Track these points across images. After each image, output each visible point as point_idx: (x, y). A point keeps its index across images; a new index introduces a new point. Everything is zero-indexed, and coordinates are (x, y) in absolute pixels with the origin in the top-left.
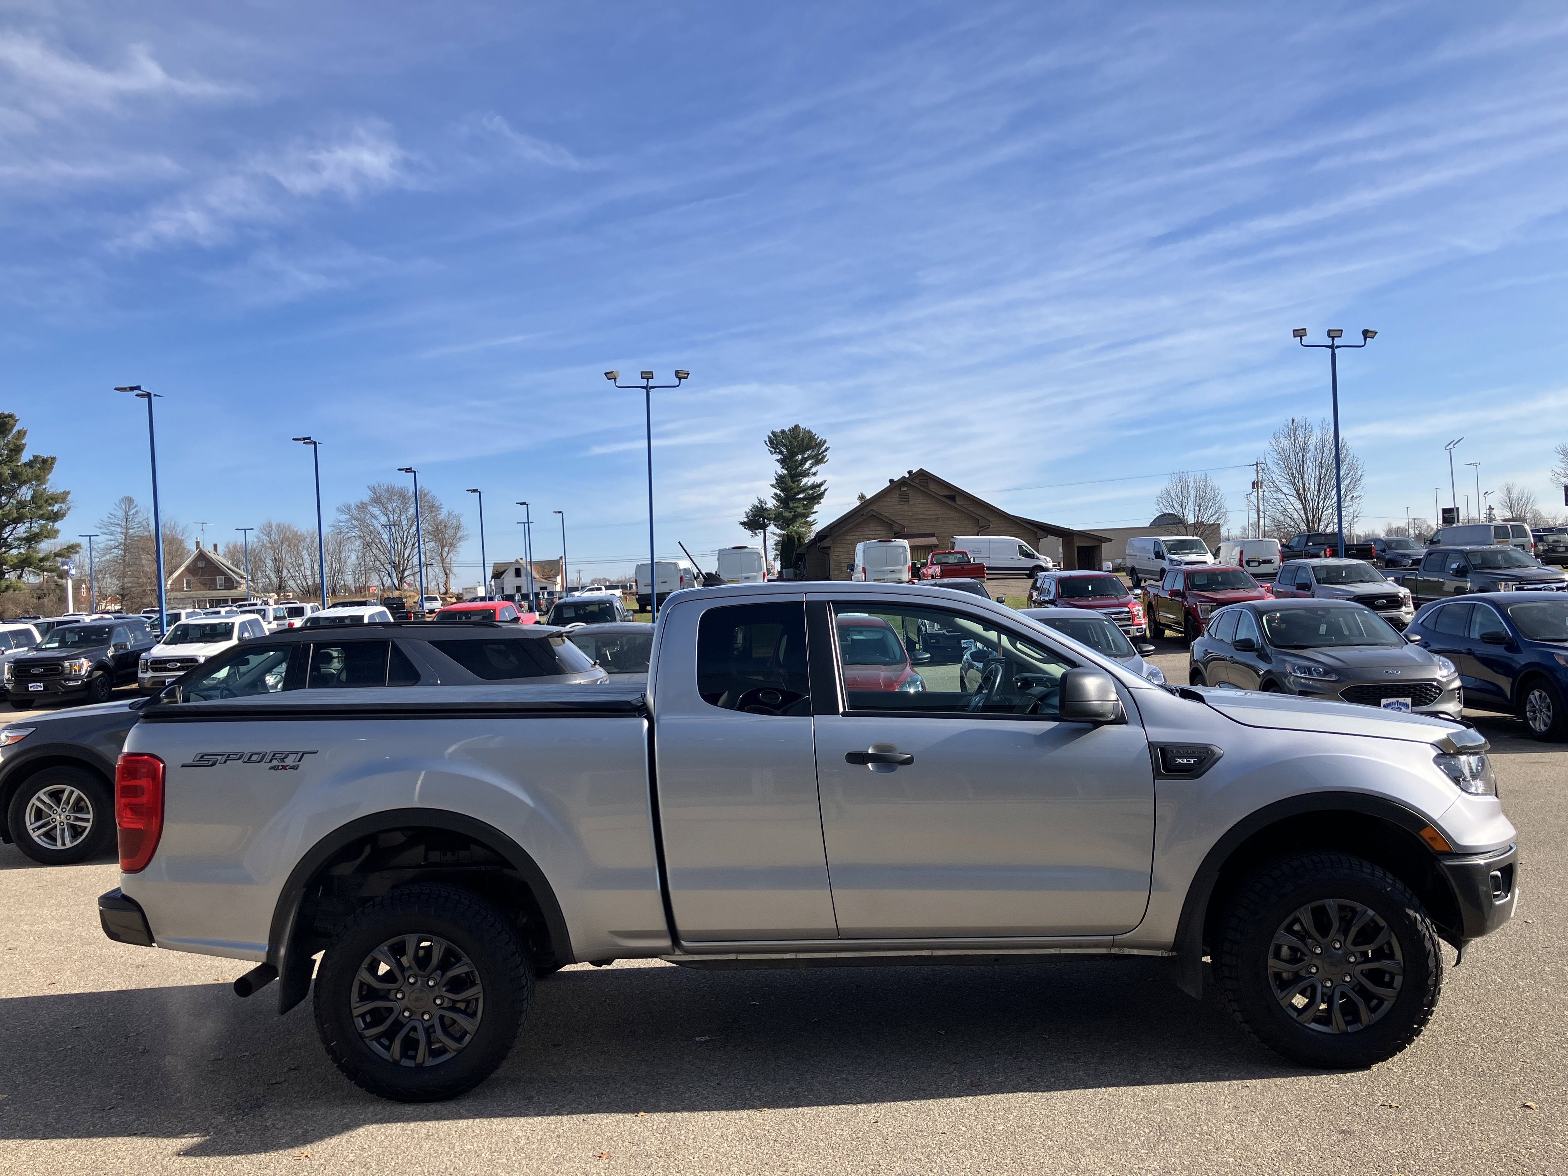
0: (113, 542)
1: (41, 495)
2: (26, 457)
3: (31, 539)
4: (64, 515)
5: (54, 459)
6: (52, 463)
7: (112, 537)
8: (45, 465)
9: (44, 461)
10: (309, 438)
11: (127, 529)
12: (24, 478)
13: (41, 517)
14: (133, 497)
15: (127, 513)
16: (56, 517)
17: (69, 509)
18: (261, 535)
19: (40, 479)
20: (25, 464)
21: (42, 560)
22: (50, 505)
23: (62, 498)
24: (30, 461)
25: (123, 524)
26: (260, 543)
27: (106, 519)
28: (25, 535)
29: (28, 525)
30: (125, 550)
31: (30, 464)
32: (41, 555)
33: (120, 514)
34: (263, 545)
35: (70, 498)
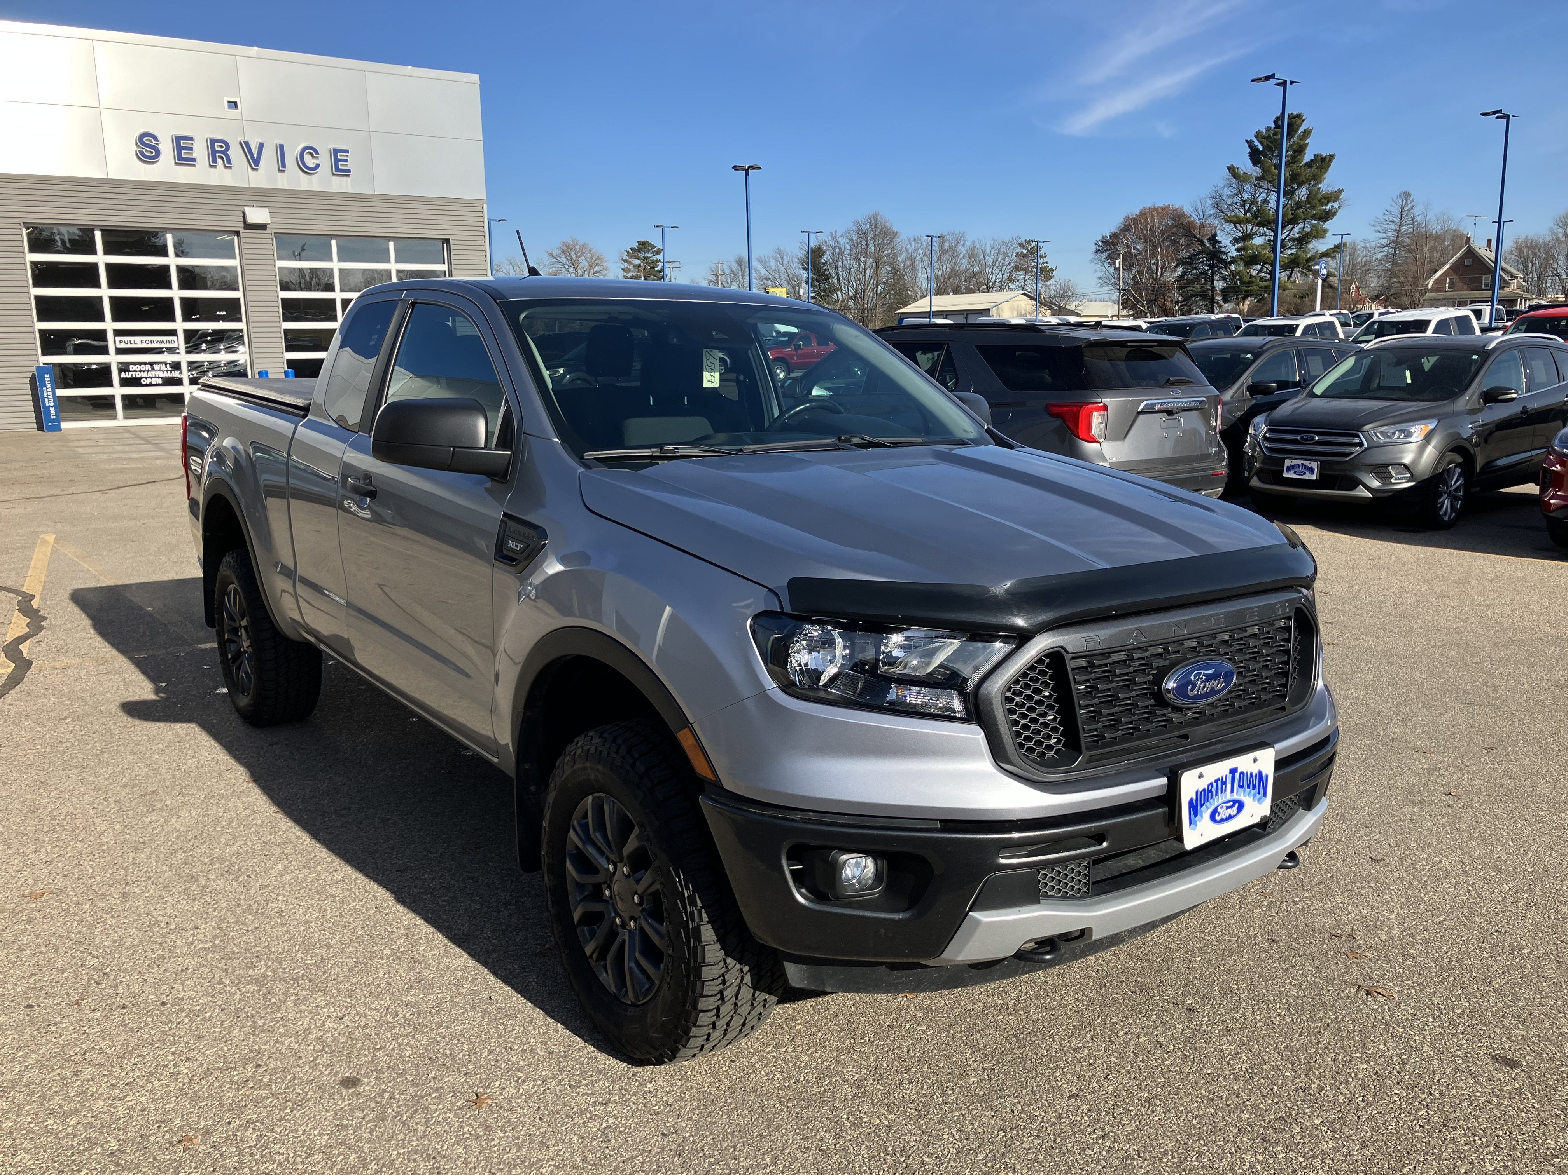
0: (1385, 240)
1: (1316, 195)
2: (1308, 157)
3: (1302, 240)
4: (1334, 214)
5: (1332, 157)
6: (1330, 161)
7: (1384, 235)
8: (1323, 163)
9: (1323, 159)
10: (1500, 111)
11: (1400, 226)
12: (1302, 178)
13: (1314, 217)
14: (1411, 192)
15: (1402, 209)
16: (1327, 216)
17: (1339, 207)
18: (1556, 227)
19: (1317, 178)
20: (1306, 164)
21: (1309, 260)
22: (1322, 205)
23: (1334, 196)
24: (1312, 160)
25: (1398, 220)
26: (1555, 237)
27: (1381, 217)
28: (1297, 236)
29: (1301, 225)
30: (1395, 248)
31: (1309, 164)
32: (1309, 256)
33: (1396, 210)
34: (1557, 239)
35: (1343, 196)
